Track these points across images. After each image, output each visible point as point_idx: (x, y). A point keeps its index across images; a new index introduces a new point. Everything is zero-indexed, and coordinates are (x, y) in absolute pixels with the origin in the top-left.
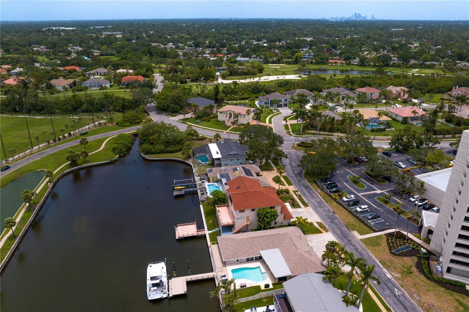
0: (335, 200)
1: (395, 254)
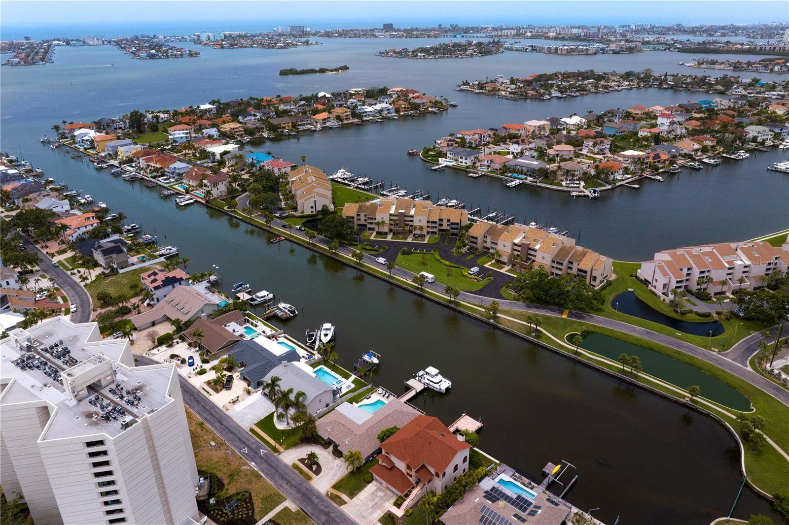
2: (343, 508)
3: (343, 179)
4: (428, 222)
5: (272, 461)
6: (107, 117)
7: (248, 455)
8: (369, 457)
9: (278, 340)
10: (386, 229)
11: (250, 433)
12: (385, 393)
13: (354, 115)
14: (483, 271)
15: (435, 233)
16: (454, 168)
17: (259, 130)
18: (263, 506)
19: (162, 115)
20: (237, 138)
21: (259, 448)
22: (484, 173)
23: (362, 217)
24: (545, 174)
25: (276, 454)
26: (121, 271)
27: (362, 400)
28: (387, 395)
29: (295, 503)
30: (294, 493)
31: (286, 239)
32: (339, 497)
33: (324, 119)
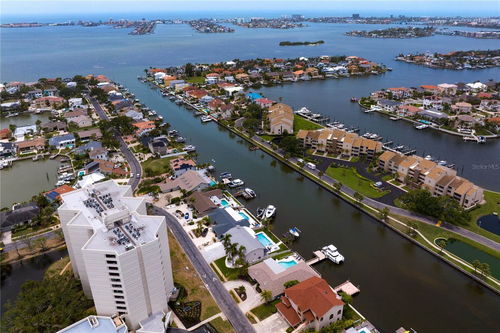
2: (255, 326)
3: (304, 114)
4: (353, 147)
5: (218, 286)
6: (174, 66)
7: (205, 279)
8: (277, 296)
9: (239, 211)
10: (324, 149)
11: (210, 266)
12: (298, 257)
13: (320, 73)
14: (385, 185)
15: (357, 155)
16: (381, 113)
17: (258, 79)
18: (207, 313)
19: (204, 67)
20: (245, 83)
21: (213, 276)
22: (401, 118)
23: (309, 139)
24: (446, 123)
25: (222, 282)
26: (162, 157)
27: (282, 259)
28: (299, 258)
29: (226, 315)
30: (227, 309)
31: (260, 149)
32: (253, 318)
33: (300, 75)
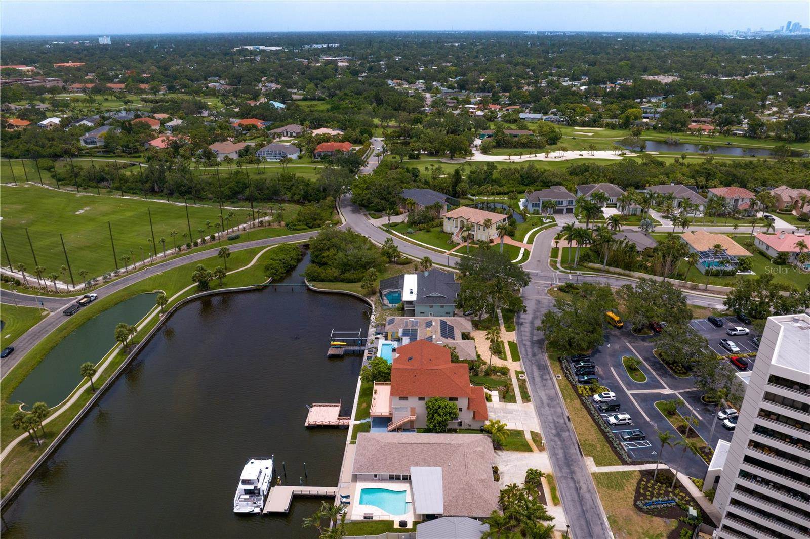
0: (580, 396)
1: (640, 509)
2: (537, 429)
18: (624, 481)
28: (346, 500)
29: (585, 464)
32: (533, 439)
